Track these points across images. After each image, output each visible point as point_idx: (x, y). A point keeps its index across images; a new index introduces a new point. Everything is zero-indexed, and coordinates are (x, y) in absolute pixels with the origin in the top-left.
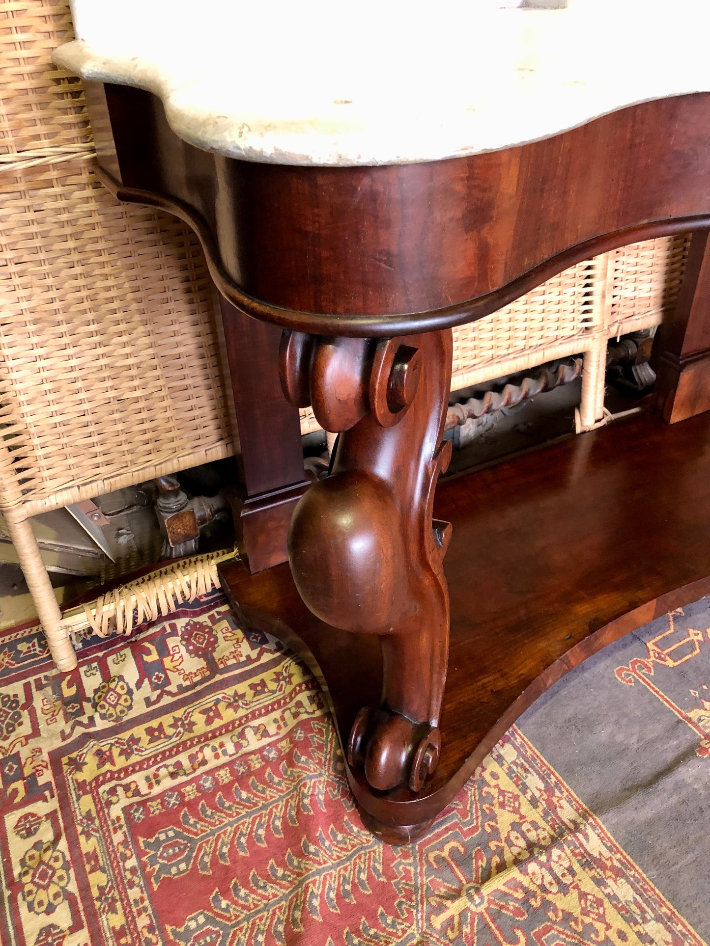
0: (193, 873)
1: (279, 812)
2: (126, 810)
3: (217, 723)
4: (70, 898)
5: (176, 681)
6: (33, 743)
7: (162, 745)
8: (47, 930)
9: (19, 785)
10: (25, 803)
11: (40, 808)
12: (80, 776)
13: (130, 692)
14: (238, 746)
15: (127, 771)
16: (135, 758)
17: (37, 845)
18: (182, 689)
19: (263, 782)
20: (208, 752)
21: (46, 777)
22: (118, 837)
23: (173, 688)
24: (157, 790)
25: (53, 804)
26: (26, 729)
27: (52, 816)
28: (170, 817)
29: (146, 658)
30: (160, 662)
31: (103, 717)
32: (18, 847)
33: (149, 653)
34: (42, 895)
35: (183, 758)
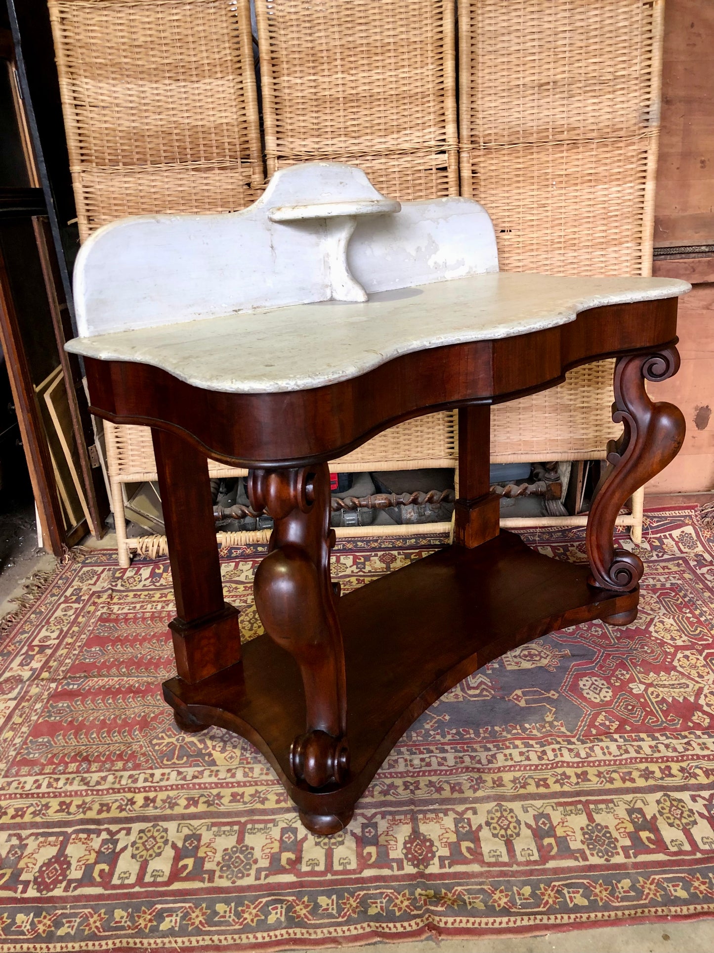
0: (108, 637)
1: (156, 630)
2: (102, 614)
3: (164, 599)
4: (62, 631)
5: (163, 581)
6: (90, 587)
7: (135, 600)
8: (46, 637)
9: (74, 598)
10: (73, 602)
11: (76, 605)
12: (96, 600)
13: (140, 581)
14: (163, 607)
15: (114, 604)
16: (122, 601)
17: (65, 615)
18: (161, 585)
19: (161, 621)
20: (149, 606)
21: (86, 597)
22: (93, 620)
23: (158, 584)
24: (120, 612)
25: (81, 606)
26: (92, 582)
27: (77, 609)
28: (116, 620)
29: (157, 571)
30: (162, 574)
31: (122, 585)
32: (59, 613)
33: (159, 568)
34: (54, 628)
35: (138, 606)
